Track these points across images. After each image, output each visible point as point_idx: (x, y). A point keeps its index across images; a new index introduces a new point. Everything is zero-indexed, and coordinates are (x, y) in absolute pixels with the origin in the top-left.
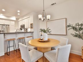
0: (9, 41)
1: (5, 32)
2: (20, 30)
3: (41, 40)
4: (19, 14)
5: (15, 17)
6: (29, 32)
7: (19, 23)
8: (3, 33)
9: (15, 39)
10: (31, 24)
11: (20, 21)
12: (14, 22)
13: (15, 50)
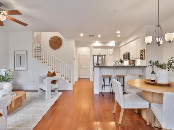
0: (104, 77)
1: (101, 66)
2: (120, 63)
3: (152, 81)
4: (119, 36)
5: (113, 41)
6: (138, 66)
7: (121, 51)
8: (98, 67)
9: (112, 76)
10: (142, 51)
11: (123, 47)
12: (112, 50)
13: (111, 92)
